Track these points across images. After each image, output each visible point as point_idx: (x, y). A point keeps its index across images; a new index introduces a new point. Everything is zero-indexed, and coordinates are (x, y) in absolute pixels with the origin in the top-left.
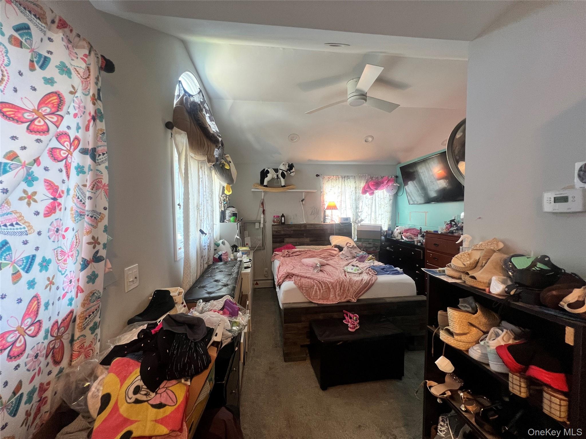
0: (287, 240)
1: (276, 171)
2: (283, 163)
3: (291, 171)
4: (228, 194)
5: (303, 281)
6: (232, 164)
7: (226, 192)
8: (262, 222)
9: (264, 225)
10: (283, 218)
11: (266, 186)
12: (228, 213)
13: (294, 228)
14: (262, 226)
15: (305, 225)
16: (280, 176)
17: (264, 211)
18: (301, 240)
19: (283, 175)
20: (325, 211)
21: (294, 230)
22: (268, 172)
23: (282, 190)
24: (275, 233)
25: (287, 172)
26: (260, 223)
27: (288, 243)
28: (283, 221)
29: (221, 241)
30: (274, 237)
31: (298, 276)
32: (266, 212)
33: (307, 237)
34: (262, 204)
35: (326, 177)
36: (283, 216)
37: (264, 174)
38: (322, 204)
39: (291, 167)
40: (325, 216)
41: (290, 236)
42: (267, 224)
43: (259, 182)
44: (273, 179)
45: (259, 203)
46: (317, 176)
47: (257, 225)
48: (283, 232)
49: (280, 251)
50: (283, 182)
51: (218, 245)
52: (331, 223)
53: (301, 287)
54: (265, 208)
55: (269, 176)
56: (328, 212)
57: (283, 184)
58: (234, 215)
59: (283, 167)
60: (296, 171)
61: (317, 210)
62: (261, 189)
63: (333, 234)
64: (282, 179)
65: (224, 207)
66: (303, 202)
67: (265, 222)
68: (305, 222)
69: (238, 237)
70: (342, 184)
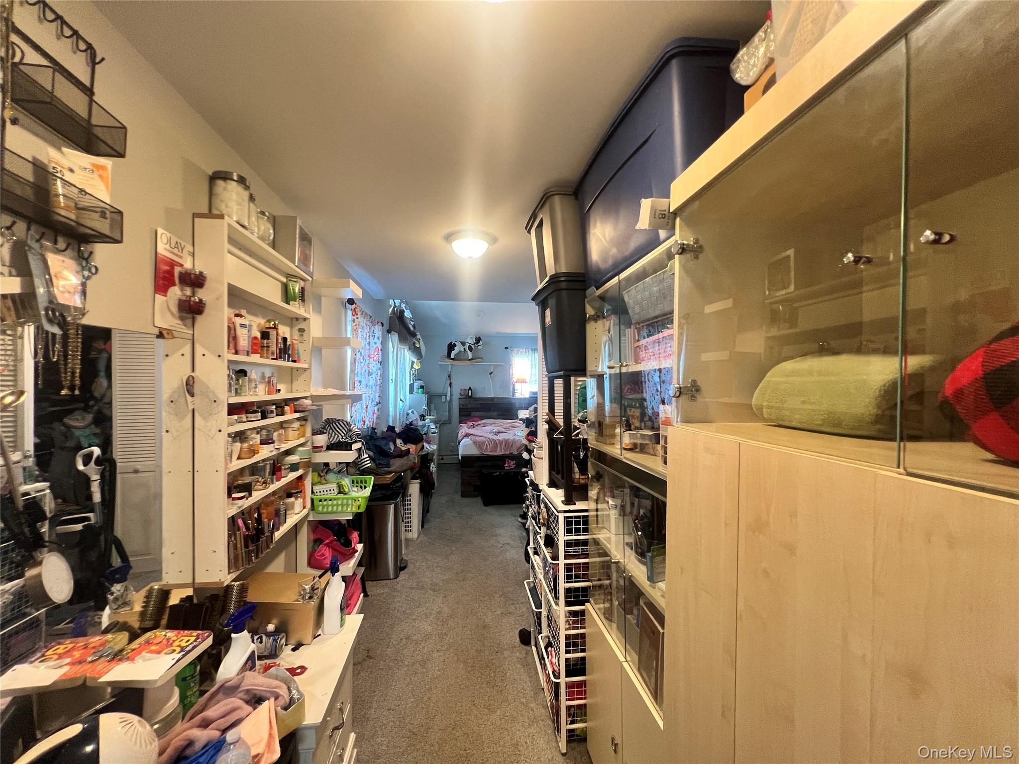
0: (474, 413)
1: (463, 344)
2: (471, 336)
3: (479, 344)
4: (417, 368)
5: (477, 438)
6: (421, 342)
7: (415, 366)
8: (449, 395)
9: (451, 399)
10: (470, 391)
11: (453, 359)
12: (416, 385)
13: (481, 402)
14: (448, 399)
15: (492, 399)
16: (467, 349)
17: (451, 384)
18: (488, 414)
19: (470, 349)
20: (514, 385)
21: (481, 404)
22: (455, 345)
23: (468, 363)
24: (461, 407)
25: (474, 345)
26: (446, 396)
27: (474, 417)
28: (470, 394)
29: (411, 410)
30: (461, 410)
31: (474, 435)
32: (453, 385)
33: (494, 411)
34: (449, 376)
35: (515, 350)
36: (470, 389)
37: (451, 347)
38: (511, 377)
39: (478, 340)
40: (514, 389)
41: (477, 410)
42: (454, 397)
43: (446, 354)
44: (460, 352)
45: (445, 377)
46: (506, 348)
47: (444, 397)
48: (469, 406)
49: (465, 423)
50: (470, 355)
51: (408, 414)
52: (520, 397)
53: (475, 443)
54: (453, 381)
55: (457, 350)
56: (517, 386)
57: (470, 357)
58: (422, 387)
59: (471, 341)
60: (484, 344)
61: (507, 383)
62: (448, 362)
63: (521, 409)
64: (469, 352)
65: (413, 380)
66: (492, 375)
67: (451, 395)
68: (493, 396)
69: (426, 408)
70: (532, 357)
